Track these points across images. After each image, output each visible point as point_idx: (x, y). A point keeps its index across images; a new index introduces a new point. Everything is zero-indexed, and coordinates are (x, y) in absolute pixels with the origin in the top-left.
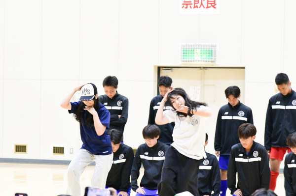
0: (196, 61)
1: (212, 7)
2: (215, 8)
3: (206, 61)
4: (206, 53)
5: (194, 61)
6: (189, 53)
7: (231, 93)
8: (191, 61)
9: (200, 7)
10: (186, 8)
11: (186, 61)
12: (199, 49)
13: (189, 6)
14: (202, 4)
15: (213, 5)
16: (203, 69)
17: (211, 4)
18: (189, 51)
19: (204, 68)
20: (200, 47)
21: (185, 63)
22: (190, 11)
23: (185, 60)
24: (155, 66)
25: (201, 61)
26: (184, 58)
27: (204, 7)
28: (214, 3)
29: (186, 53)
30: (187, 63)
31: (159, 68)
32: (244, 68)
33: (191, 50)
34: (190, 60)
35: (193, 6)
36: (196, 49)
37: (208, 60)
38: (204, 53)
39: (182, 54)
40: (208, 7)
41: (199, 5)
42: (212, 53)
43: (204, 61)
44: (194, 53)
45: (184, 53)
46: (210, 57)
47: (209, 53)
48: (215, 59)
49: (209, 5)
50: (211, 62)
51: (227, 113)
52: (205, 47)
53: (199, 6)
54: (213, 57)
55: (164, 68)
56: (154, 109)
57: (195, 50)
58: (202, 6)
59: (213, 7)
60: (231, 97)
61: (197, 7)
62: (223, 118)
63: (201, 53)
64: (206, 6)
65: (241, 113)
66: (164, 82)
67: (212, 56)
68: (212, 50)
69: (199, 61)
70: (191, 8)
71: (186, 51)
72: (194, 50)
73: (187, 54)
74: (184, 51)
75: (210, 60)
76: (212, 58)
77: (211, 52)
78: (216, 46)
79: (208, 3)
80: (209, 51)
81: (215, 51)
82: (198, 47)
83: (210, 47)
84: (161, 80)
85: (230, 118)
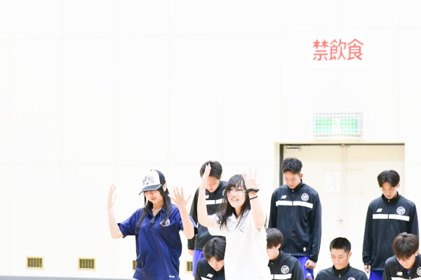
0: (335, 135)
1: (356, 58)
2: (361, 59)
3: (349, 135)
4: (349, 124)
5: (331, 135)
6: (324, 124)
7: (386, 180)
8: (327, 136)
9: (339, 58)
10: (320, 59)
11: (320, 136)
12: (338, 117)
13: (323, 57)
14: (341, 54)
15: (357, 54)
16: (345, 147)
17: (355, 53)
18: (324, 120)
19: (346, 145)
20: (340, 115)
21: (319, 138)
22: (325, 64)
23: (318, 134)
24: (276, 144)
25: (342, 135)
26: (316, 132)
27: (345, 59)
28: (360, 52)
29: (320, 124)
30: (322, 138)
31: (282, 146)
32: (403, 144)
33: (327, 120)
34: (326, 134)
35: (328, 57)
36: (335, 117)
37: (351, 134)
38: (345, 124)
39: (315, 126)
40: (350, 58)
41: (337, 55)
42: (356, 124)
43: (345, 135)
44: (331, 124)
45: (317, 124)
46: (354, 129)
47: (353, 124)
48: (361, 132)
49: (352, 55)
50: (356, 136)
51: (380, 210)
52: (347, 115)
53: (337, 57)
54: (359, 130)
55: (289, 146)
56: (277, 205)
57: (333, 119)
58: (342, 57)
59: (358, 57)
60: (387, 185)
61: (335, 57)
62: (375, 217)
63: (342, 124)
64: (347, 57)
65: (401, 210)
66: (292, 167)
67: (357, 127)
68: (356, 120)
69: (338, 135)
70: (326, 59)
71: (320, 121)
72: (331, 120)
73: (322, 126)
74: (317, 121)
75: (354, 134)
76: (356, 131)
78: (362, 113)
79: (350, 53)
80: (353, 120)
81: (361, 120)
82: (336, 115)
83: (354, 115)
84: (286, 164)
85: (385, 217)
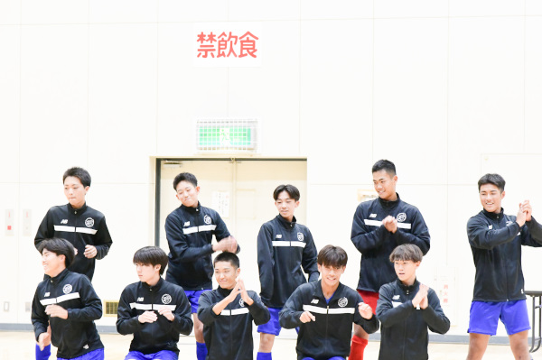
0: (222, 148)
1: (249, 56)
2: (255, 56)
3: (240, 149)
4: (240, 134)
5: (218, 148)
6: (210, 135)
8: (214, 149)
9: (228, 56)
10: (205, 56)
11: (205, 149)
12: (227, 126)
13: (209, 53)
14: (231, 50)
15: (251, 51)
16: (235, 162)
17: (248, 49)
18: (210, 130)
19: (236, 160)
20: (229, 124)
21: (203, 151)
22: (212, 62)
23: (203, 146)
24: (151, 158)
25: (231, 148)
26: (201, 144)
27: (236, 56)
28: (253, 48)
29: (205, 135)
30: (207, 151)
31: (159, 161)
32: (305, 160)
33: (214, 130)
34: (212, 146)
35: (216, 53)
36: (223, 127)
37: (242, 146)
38: (236, 135)
39: (199, 137)
40: (242, 55)
41: (227, 52)
42: (249, 135)
43: (236, 148)
44: (218, 135)
45: (201, 135)
46: (247, 141)
47: (245, 135)
48: (255, 144)
49: (245, 52)
50: (249, 149)
52: (238, 124)
53: (226, 54)
54: (252, 142)
55: (167, 161)
57: (221, 130)
58: (232, 53)
59: (252, 54)
61: (223, 54)
63: (231, 135)
64: (238, 53)
65: (300, 236)
67: (249, 139)
68: (249, 130)
69: (227, 148)
70: (213, 56)
71: (206, 130)
72: (218, 130)
73: (207, 137)
74: (201, 130)
75: (247, 146)
76: (249, 144)
77: (249, 133)
78: (257, 122)
79: (242, 49)
80: (245, 130)
81: (255, 130)
82: (225, 124)
83: (247, 124)
